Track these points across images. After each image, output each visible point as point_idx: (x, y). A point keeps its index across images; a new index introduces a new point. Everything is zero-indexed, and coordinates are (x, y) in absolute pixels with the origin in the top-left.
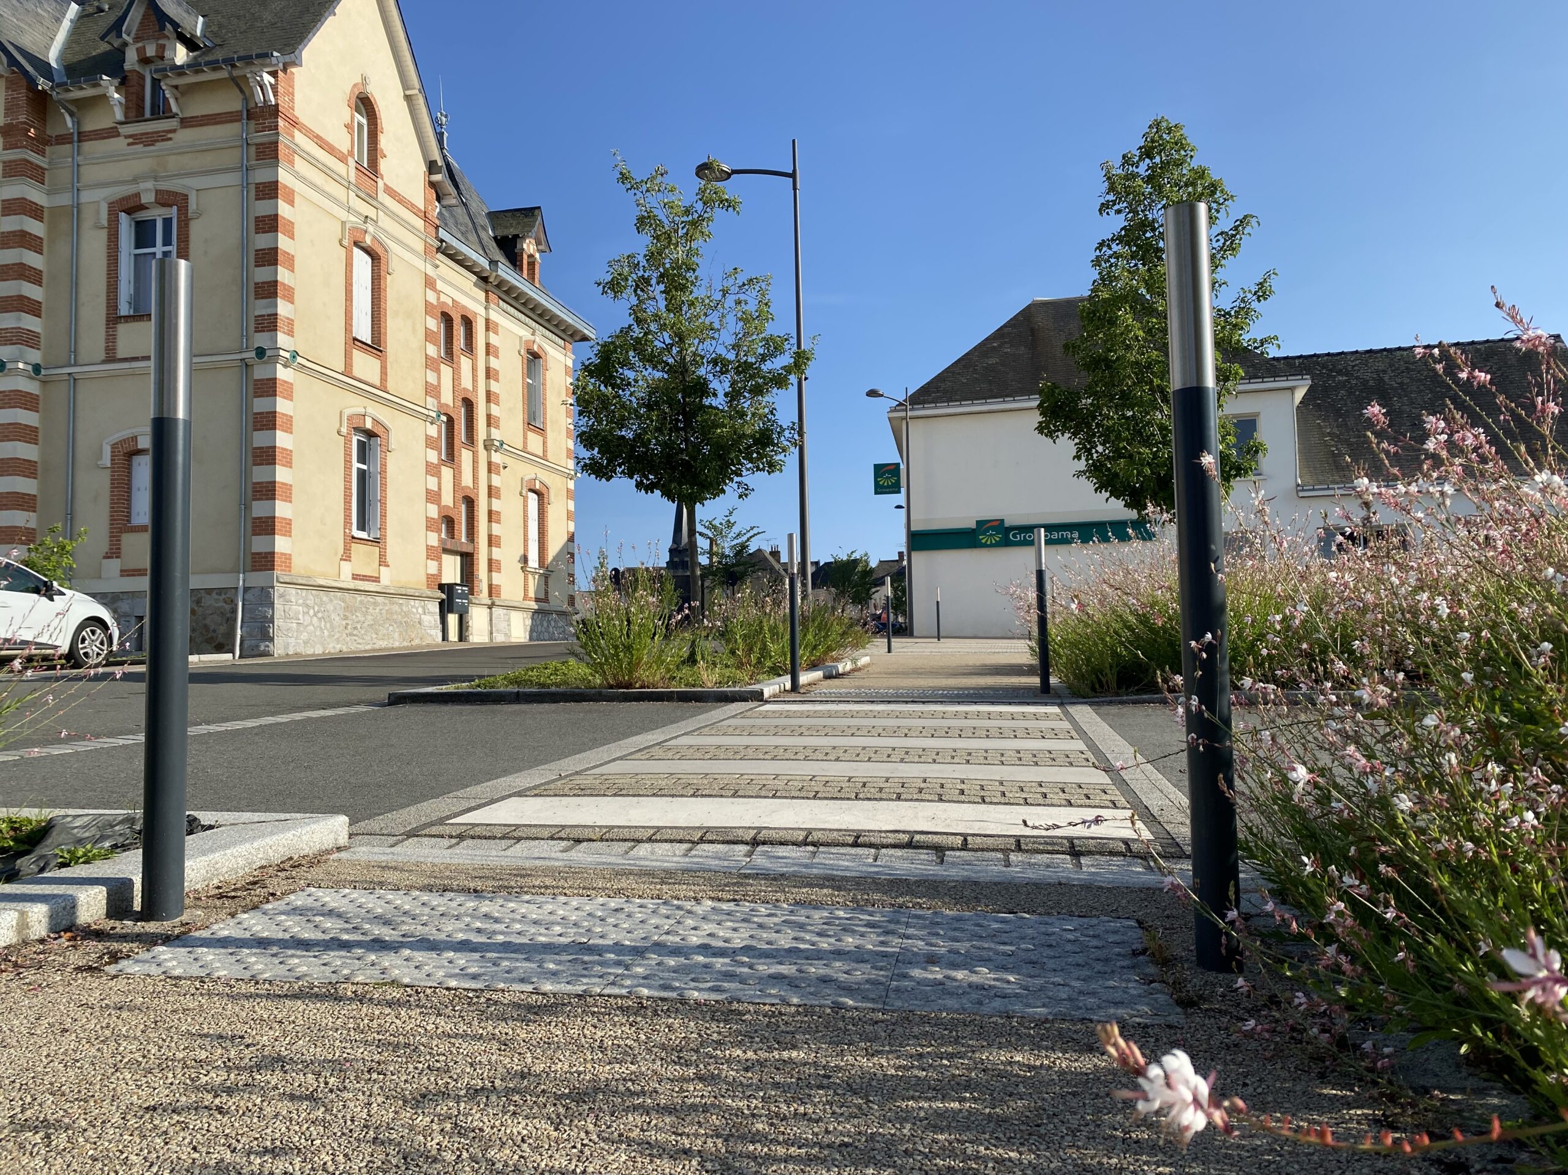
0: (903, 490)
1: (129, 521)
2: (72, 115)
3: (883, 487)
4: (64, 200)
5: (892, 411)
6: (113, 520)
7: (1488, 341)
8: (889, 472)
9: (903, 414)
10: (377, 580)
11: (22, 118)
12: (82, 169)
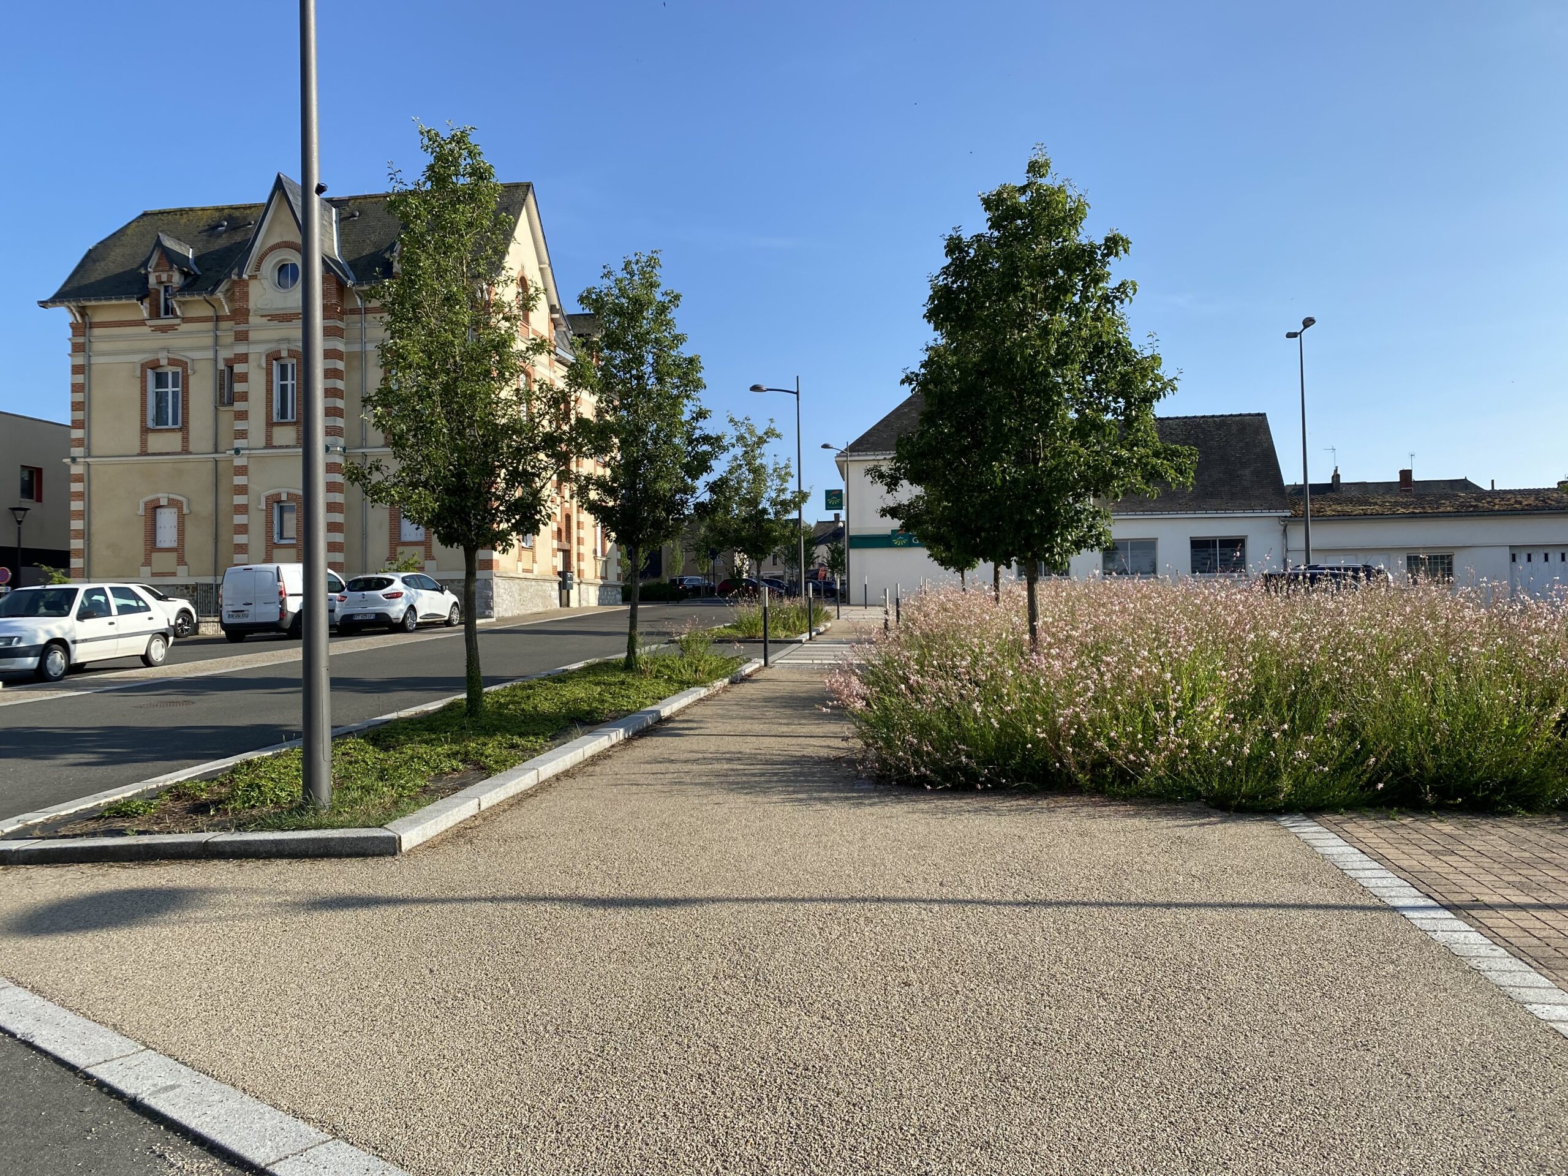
0: (844, 507)
1: (400, 539)
2: (361, 299)
3: (831, 505)
4: (356, 348)
5: (838, 456)
6: (391, 538)
7: (1222, 416)
8: (835, 495)
9: (845, 459)
10: (531, 571)
11: (334, 301)
12: (367, 330)
